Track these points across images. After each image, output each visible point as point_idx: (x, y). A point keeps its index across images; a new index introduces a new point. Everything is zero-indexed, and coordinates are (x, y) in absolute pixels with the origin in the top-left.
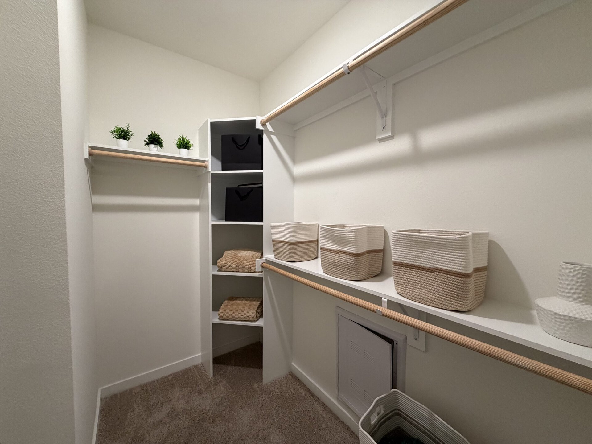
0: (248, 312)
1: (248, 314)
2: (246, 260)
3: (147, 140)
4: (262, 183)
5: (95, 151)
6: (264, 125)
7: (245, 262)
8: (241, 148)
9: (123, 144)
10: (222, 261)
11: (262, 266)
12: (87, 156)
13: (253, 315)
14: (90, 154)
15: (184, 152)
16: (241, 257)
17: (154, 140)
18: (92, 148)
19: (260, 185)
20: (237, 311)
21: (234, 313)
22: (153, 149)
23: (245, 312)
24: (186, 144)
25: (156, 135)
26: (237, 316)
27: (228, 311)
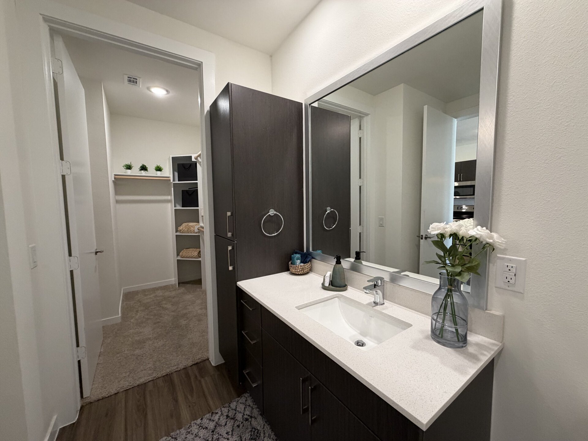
0: (194, 253)
1: (194, 254)
2: (192, 227)
3: (140, 168)
4: (197, 188)
5: (117, 177)
6: (196, 158)
7: (192, 228)
8: (187, 170)
9: (129, 172)
10: (180, 228)
11: (198, 229)
12: (113, 179)
13: (196, 255)
14: (115, 178)
15: (159, 173)
16: (190, 226)
17: (144, 168)
18: (115, 175)
19: (197, 189)
20: (189, 253)
21: (187, 254)
22: (143, 173)
23: (193, 253)
24: (160, 169)
25: (144, 166)
26: (188, 256)
27: (184, 253)
